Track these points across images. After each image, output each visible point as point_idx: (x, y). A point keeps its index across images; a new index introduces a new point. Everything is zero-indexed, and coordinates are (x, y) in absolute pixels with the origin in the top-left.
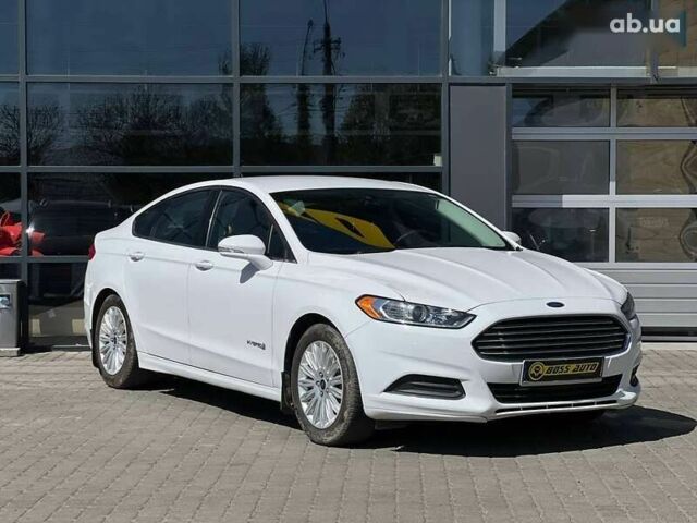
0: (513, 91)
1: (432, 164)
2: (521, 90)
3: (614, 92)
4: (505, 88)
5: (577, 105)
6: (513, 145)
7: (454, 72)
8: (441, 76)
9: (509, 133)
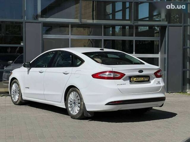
0: (43, 24)
1: (21, 44)
2: (45, 24)
3: (70, 26)
4: (41, 24)
5: (58, 29)
6: (43, 40)
7: (27, 19)
8: (23, 20)
9: (42, 36)
